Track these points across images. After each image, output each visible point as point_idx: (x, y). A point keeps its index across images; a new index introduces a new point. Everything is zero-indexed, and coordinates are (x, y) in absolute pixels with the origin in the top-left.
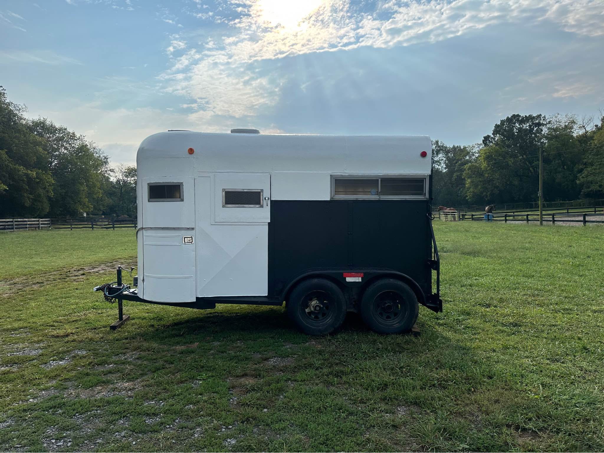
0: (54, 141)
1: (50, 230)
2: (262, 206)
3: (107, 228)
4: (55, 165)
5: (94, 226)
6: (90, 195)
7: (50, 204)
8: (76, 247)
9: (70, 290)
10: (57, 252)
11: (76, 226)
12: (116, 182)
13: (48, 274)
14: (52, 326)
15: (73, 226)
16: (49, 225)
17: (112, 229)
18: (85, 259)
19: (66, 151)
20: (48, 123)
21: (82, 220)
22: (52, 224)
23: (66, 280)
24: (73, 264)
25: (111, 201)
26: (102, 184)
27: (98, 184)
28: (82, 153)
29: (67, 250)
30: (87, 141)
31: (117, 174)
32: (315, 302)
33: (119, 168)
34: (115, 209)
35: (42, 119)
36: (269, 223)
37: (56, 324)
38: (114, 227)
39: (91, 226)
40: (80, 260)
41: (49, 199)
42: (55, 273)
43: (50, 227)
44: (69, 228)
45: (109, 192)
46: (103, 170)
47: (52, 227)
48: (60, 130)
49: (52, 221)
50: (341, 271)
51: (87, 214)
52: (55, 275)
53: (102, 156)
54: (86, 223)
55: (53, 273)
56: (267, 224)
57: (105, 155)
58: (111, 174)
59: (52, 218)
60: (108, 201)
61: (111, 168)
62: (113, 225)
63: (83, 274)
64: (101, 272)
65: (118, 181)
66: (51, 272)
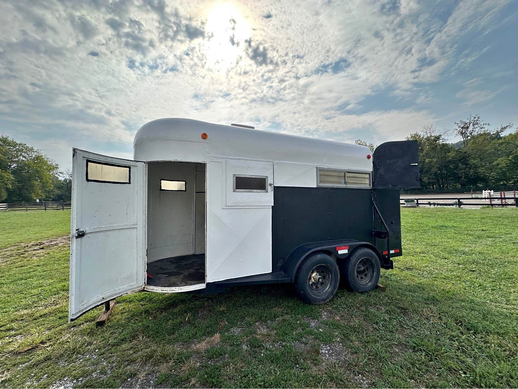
0: (14, 151)
1: (7, 211)
2: (267, 192)
3: (57, 209)
4: (14, 167)
5: (47, 208)
6: (43, 187)
7: (8, 193)
8: (33, 224)
9: (30, 268)
10: (14, 228)
11: (31, 209)
12: (64, 180)
13: (5, 250)
14: (9, 330)
15: (28, 209)
16: (6, 208)
17: (62, 210)
18: (43, 234)
19: (24, 159)
20: (10, 139)
21: (36, 204)
22: (9, 207)
23: (25, 255)
24: (30, 239)
25: (59, 192)
26: (53, 181)
27: (51, 181)
28: (37, 161)
29: (24, 226)
30: (43, 154)
31: (64, 176)
32: (315, 274)
33: (66, 172)
34: (62, 197)
35: (5, 136)
36: (272, 206)
37: (14, 325)
38: (63, 209)
39: (44, 208)
40: (37, 235)
41: (8, 190)
42: (12, 248)
43: (6, 209)
44: (25, 210)
45: (58, 186)
46: (54, 172)
47: (9, 209)
48: (20, 145)
49: (9, 205)
50: (335, 246)
51: (40, 200)
52: (11, 250)
53: (53, 164)
54: (39, 206)
55: (9, 249)
56: (271, 207)
57: (56, 163)
58: (61, 175)
59: (9, 203)
60: (58, 192)
61: (61, 171)
62: (63, 207)
63: (43, 248)
64: (60, 245)
65: (65, 180)
66: (8, 248)
